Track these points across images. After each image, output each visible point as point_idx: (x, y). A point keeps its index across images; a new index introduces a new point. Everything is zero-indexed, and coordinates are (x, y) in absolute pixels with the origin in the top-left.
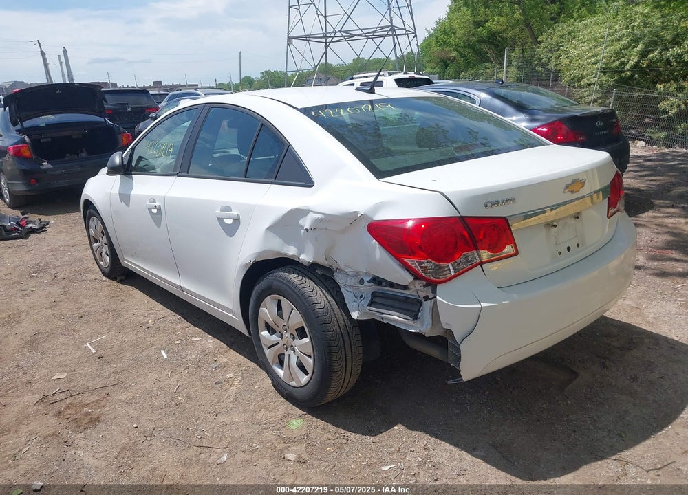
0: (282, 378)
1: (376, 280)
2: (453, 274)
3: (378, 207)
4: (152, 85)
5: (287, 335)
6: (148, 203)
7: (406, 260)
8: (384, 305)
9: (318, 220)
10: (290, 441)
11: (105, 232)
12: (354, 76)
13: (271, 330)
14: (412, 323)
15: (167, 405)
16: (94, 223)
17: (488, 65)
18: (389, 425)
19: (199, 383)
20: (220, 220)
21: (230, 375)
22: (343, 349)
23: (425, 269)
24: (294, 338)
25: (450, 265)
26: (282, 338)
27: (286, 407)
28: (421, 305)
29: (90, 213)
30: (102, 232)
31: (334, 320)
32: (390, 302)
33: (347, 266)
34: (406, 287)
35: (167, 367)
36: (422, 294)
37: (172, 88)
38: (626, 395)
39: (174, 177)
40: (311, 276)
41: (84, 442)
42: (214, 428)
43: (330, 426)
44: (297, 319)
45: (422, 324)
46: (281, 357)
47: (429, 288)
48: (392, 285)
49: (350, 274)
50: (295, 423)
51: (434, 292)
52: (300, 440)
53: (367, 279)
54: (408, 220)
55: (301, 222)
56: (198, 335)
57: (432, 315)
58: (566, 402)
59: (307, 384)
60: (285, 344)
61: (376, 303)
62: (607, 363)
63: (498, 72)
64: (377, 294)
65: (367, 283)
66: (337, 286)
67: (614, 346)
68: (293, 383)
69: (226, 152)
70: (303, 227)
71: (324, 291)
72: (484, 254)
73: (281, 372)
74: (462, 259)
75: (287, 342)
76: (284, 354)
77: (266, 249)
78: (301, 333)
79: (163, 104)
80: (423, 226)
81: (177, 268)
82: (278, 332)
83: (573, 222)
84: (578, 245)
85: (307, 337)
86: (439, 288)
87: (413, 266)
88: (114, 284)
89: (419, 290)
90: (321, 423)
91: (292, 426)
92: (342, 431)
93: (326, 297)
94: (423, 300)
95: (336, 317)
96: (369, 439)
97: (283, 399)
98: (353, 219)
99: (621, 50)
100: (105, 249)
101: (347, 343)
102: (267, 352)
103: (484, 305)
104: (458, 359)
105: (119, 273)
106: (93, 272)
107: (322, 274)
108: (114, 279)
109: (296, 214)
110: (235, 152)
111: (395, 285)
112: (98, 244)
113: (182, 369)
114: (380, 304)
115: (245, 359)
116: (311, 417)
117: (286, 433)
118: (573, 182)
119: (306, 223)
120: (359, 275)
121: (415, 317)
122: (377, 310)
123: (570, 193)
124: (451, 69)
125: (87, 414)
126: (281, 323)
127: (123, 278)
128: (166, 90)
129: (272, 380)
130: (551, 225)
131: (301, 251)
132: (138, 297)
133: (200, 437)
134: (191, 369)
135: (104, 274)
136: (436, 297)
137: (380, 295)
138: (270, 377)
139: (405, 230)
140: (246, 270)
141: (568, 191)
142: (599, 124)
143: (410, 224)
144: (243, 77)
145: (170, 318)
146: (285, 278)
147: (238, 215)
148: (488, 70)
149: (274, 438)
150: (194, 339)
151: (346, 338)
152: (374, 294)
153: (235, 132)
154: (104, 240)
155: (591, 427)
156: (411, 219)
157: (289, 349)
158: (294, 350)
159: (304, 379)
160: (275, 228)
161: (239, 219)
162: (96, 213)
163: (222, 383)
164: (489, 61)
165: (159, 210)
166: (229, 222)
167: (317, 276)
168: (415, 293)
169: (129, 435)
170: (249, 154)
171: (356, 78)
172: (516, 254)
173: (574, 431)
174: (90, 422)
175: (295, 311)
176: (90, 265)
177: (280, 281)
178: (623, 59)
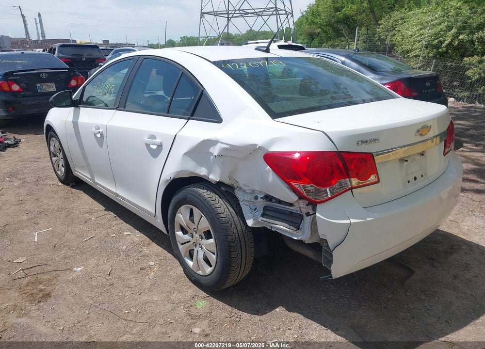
0: (191, 268)
1: (268, 198)
2: (329, 196)
3: (273, 141)
4: (102, 43)
5: (196, 236)
6: (94, 130)
7: (293, 184)
8: (273, 217)
9: (225, 149)
10: (196, 318)
11: (61, 149)
12: (249, 42)
13: (185, 232)
14: (295, 232)
15: (103, 286)
16: (53, 142)
17: (343, 39)
18: (273, 307)
19: (128, 268)
20: (147, 145)
21: (152, 263)
22: (240, 249)
23: (308, 191)
24: (202, 238)
25: (328, 190)
26: (192, 237)
27: (193, 290)
28: (303, 219)
29: (51, 134)
30: (60, 149)
31: (233, 226)
32: (278, 215)
33: (245, 185)
34: (291, 205)
35: (104, 254)
36: (304, 211)
37: (116, 45)
38: (450, 289)
39: (115, 111)
40: (217, 192)
41: (38, 313)
42: (138, 305)
43: (227, 307)
44: (205, 224)
45: (303, 233)
46: (191, 252)
47: (310, 207)
48: (280, 202)
49: (248, 191)
50: (201, 303)
51: (315, 210)
52: (205, 317)
53: (260, 196)
54: (295, 153)
55: (211, 150)
56: (129, 230)
57: (311, 227)
58: (406, 294)
59: (211, 273)
60: (194, 243)
61: (267, 215)
62: (435, 264)
63: (349, 44)
64: (268, 208)
65: (261, 200)
66: (237, 200)
67: (440, 251)
68: (200, 272)
69: (154, 93)
70: (213, 154)
71: (226, 203)
72: (355, 182)
73: (190, 263)
74: (337, 185)
75: (197, 241)
76: (193, 250)
77: (183, 169)
78: (208, 235)
79: (109, 56)
80: (308, 158)
81: (114, 180)
82: (189, 233)
83: (419, 158)
84: (422, 176)
85: (212, 238)
86: (319, 207)
87: (299, 189)
88: (68, 188)
89: (302, 207)
90: (220, 304)
91: (198, 306)
92: (236, 311)
93: (228, 209)
94: (305, 215)
95: (235, 224)
96: (257, 318)
97: (191, 284)
98: (252, 150)
99: (439, 32)
100: (62, 162)
101: (243, 243)
102: (181, 247)
103: (353, 221)
104: (330, 262)
105: (71, 180)
106: (52, 179)
107: (226, 190)
108: (67, 184)
109: (207, 144)
110: (161, 93)
111: (283, 202)
112: (56, 158)
113: (115, 257)
114: (269, 216)
115: (164, 250)
116: (213, 298)
117: (193, 311)
118: (422, 128)
119: (215, 151)
120: (255, 193)
121: (298, 228)
122: (268, 220)
123: (419, 136)
124: (316, 41)
125: (41, 290)
126: (193, 226)
127: (74, 184)
128: (112, 47)
129: (184, 269)
130: (403, 160)
131: (210, 172)
132: (84, 198)
133: (127, 312)
134: (122, 257)
135: (60, 180)
136: (315, 213)
137: (270, 209)
138: (182, 267)
139: (294, 160)
140: (167, 184)
141: (419, 134)
142: (428, 84)
143: (297, 156)
144: (167, 40)
145: (108, 216)
146: (197, 192)
147: (161, 143)
148: (342, 43)
149: (183, 315)
150: (125, 233)
151: (242, 241)
152: (265, 208)
153: (161, 78)
154: (61, 155)
155: (426, 314)
156: (297, 152)
157: (198, 246)
158: (201, 248)
159: (209, 270)
160: (190, 154)
161: (162, 145)
162: (55, 135)
163: (145, 268)
164: (344, 36)
165: (102, 135)
166: (154, 147)
167: (222, 192)
168: (298, 209)
169: (73, 308)
170: (171, 95)
171: (250, 44)
172: (378, 182)
173: (413, 317)
174: (43, 296)
175: (204, 218)
176: (50, 173)
177: (193, 195)
178: (441, 39)
